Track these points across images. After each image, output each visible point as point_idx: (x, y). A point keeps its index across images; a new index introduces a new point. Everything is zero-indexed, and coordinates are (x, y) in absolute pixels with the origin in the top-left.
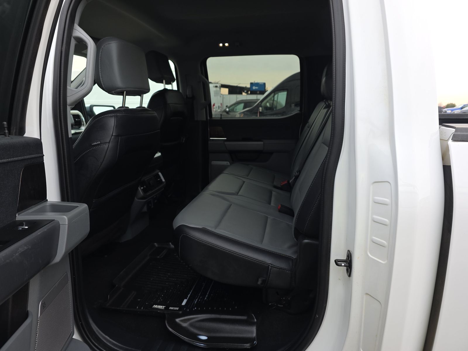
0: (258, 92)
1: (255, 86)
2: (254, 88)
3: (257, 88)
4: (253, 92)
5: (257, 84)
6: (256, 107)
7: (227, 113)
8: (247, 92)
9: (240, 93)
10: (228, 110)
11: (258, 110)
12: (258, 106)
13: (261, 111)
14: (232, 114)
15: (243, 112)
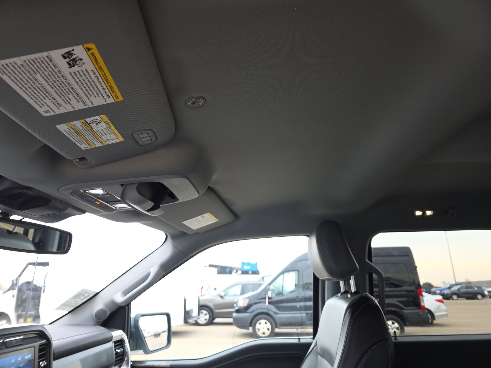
0: (250, 272)
2: (246, 267)
3: (249, 267)
4: (245, 272)
5: (248, 264)
6: (263, 290)
7: (222, 297)
8: (237, 272)
9: (230, 273)
10: (222, 294)
11: (265, 295)
12: (266, 290)
13: (270, 296)
14: (227, 299)
15: (248, 298)
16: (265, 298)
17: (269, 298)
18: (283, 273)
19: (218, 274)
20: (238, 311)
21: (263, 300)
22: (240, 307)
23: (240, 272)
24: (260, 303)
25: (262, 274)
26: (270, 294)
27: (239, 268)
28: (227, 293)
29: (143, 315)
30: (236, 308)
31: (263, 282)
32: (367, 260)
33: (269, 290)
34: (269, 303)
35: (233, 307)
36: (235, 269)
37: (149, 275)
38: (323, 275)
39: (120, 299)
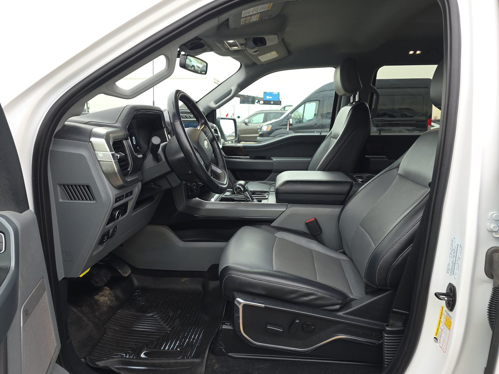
0: (272, 102)
1: (269, 96)
2: (268, 97)
3: (271, 98)
4: (267, 102)
5: (271, 94)
6: (285, 118)
7: (246, 124)
8: (259, 102)
9: (253, 102)
10: (247, 121)
11: (287, 122)
12: (288, 117)
13: (291, 122)
14: (251, 126)
15: (271, 124)
16: (287, 125)
17: (290, 125)
18: (304, 103)
19: (241, 103)
20: (261, 135)
21: (285, 127)
22: (264, 131)
23: (262, 102)
24: (281, 129)
25: (283, 104)
26: (291, 121)
27: (262, 98)
28: (250, 121)
29: (222, 119)
30: (260, 133)
31: (284, 111)
32: (371, 84)
33: (291, 117)
34: (289, 129)
35: (257, 133)
36: (257, 100)
37: (231, 91)
38: (341, 92)
39: (213, 105)
